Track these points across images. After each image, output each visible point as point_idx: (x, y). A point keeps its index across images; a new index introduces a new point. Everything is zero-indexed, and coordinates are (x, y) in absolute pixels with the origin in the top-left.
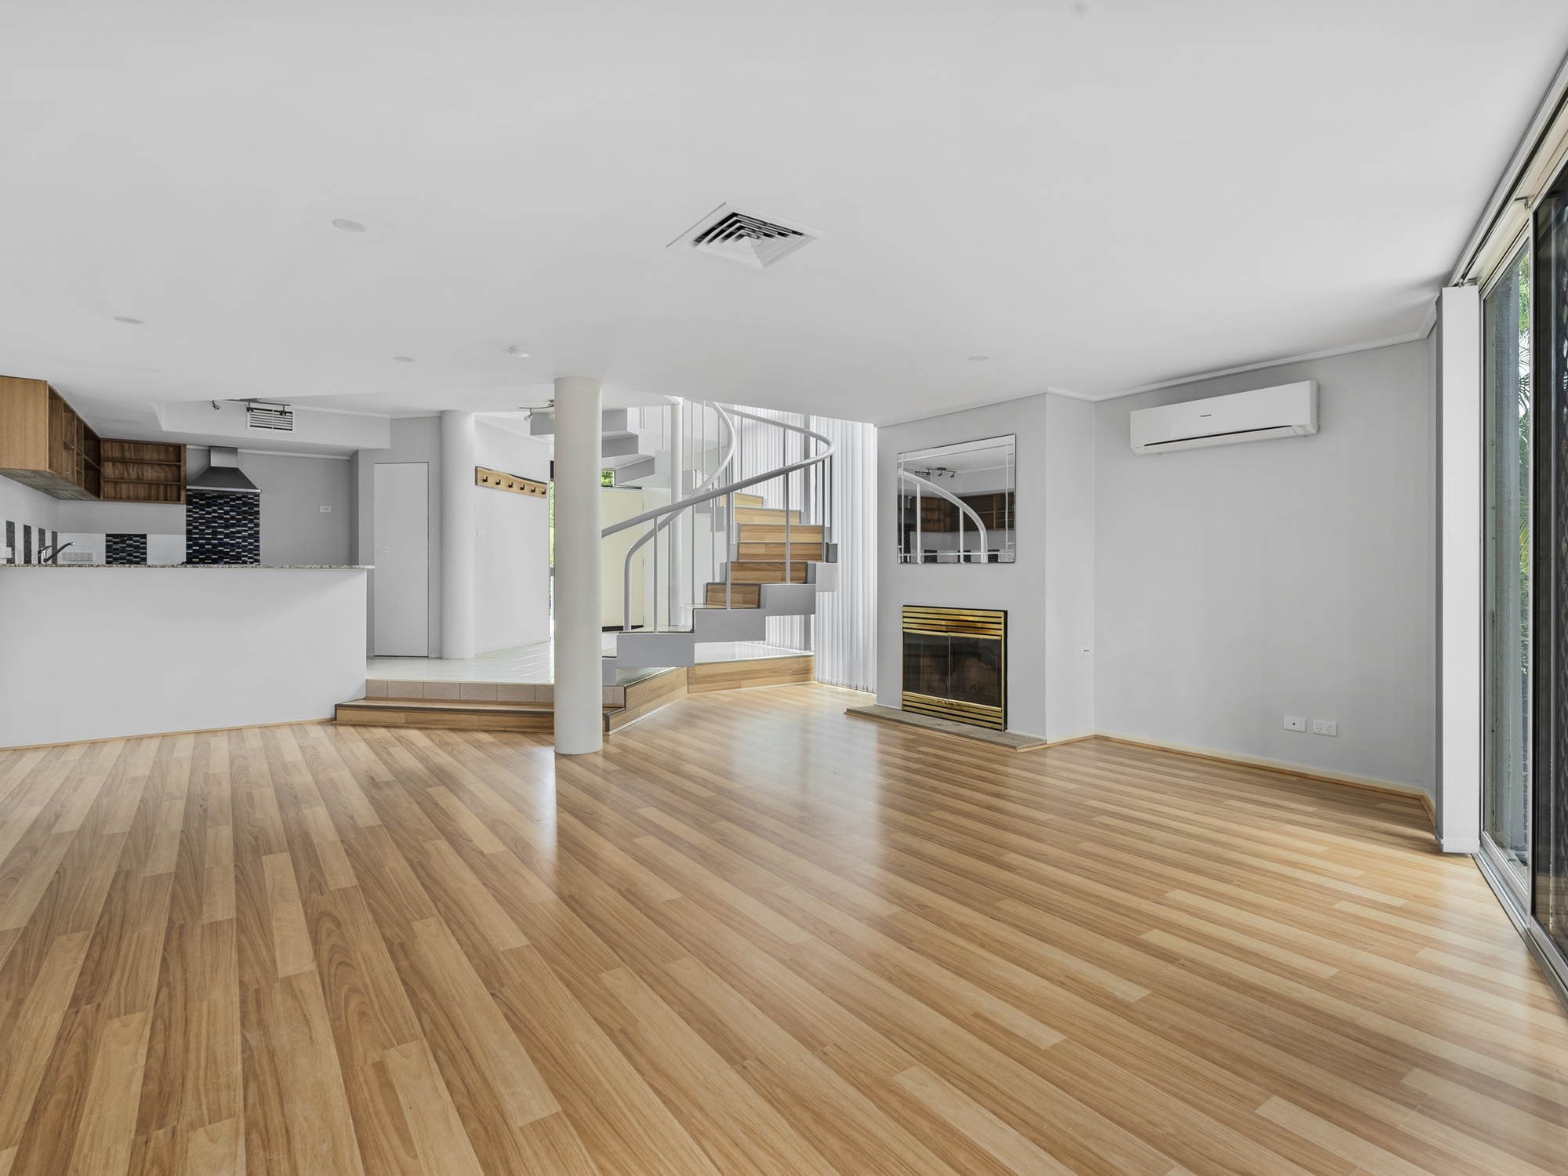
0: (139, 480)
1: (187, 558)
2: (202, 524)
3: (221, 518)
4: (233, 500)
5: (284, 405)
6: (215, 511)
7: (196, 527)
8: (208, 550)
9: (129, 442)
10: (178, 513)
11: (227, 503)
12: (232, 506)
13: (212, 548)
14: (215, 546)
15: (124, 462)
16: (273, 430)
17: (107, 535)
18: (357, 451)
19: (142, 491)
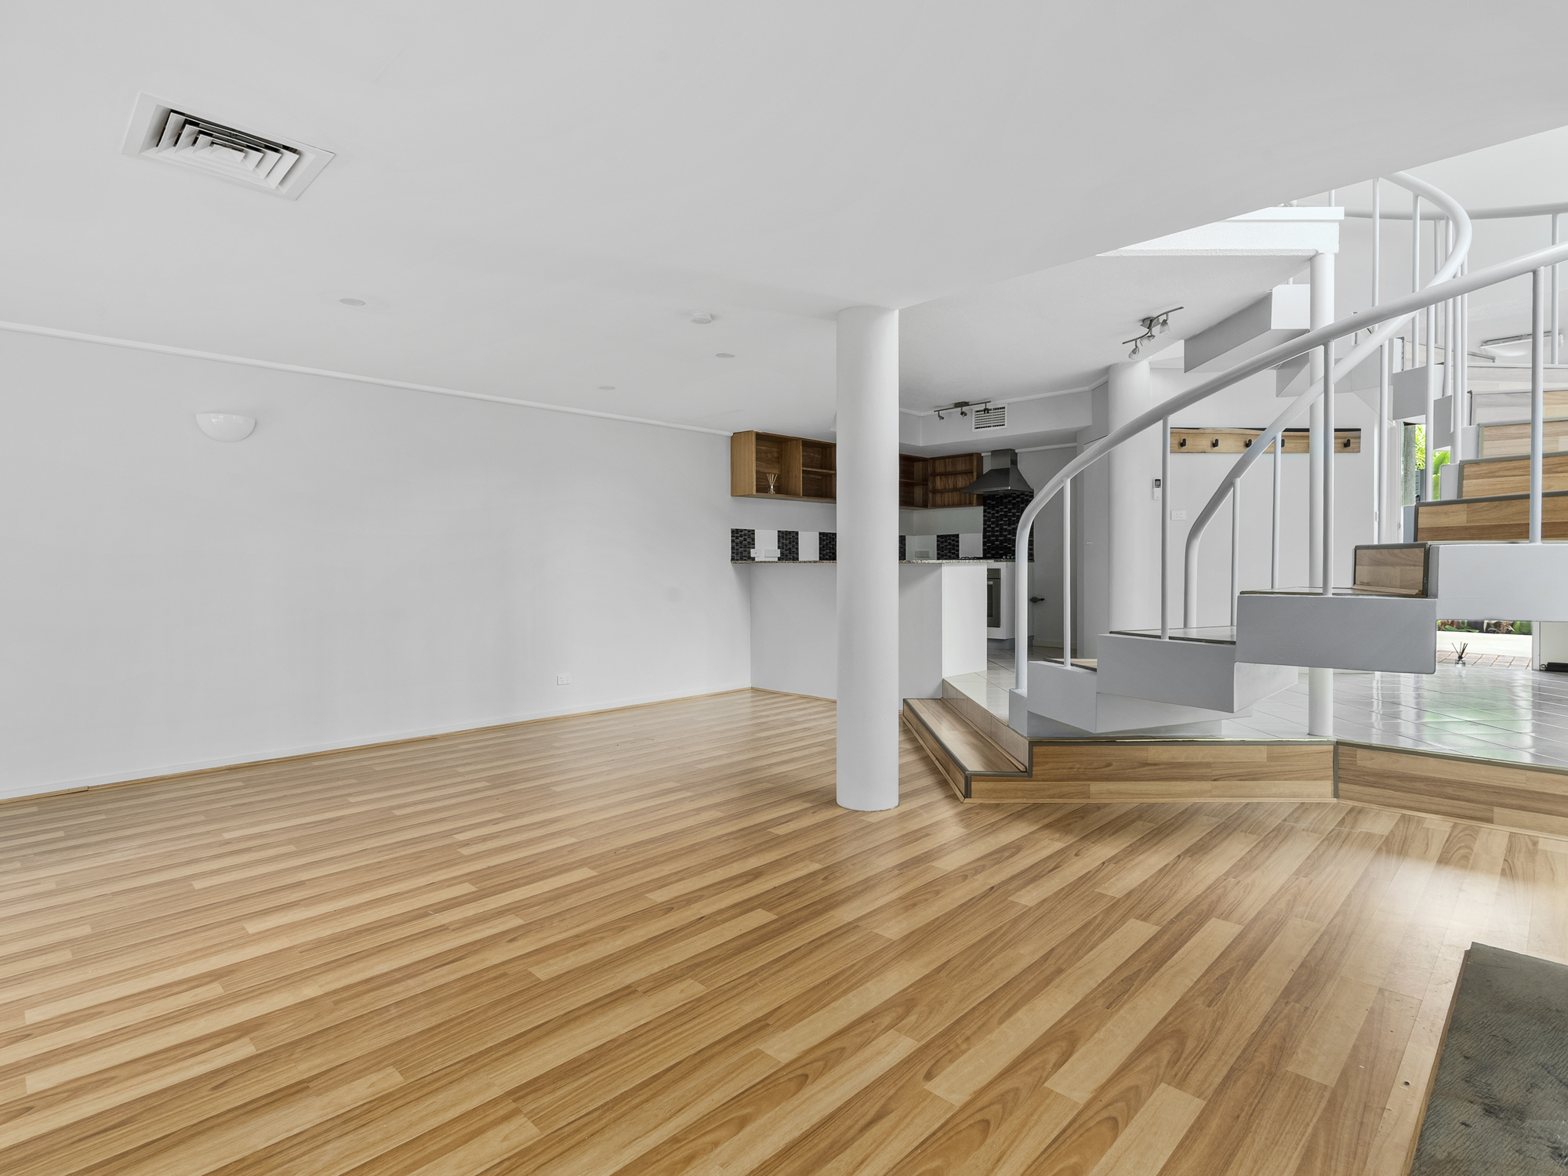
0: (955, 489)
1: (984, 554)
2: (993, 523)
3: (1006, 516)
4: (1014, 498)
5: (986, 403)
6: (1002, 510)
7: (989, 526)
8: (997, 545)
9: (949, 457)
10: (976, 514)
11: (1010, 502)
12: (1014, 504)
13: (1000, 544)
14: (1001, 542)
15: (946, 474)
16: (992, 428)
17: (938, 536)
18: (1076, 432)
19: (956, 497)
